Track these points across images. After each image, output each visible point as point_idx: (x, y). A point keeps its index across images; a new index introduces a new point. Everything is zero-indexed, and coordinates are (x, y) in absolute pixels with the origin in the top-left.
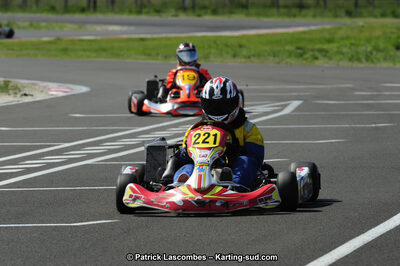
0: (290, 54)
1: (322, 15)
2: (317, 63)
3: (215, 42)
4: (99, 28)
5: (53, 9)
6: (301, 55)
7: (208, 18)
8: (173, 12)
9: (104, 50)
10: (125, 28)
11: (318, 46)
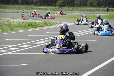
0: (108, 18)
1: (112, 12)
2: (113, 20)
3: (95, 16)
4: (74, 14)
5: (66, 10)
6: (110, 18)
7: (93, 12)
8: (86, 11)
9: (76, 17)
10: (79, 14)
11: (112, 17)
